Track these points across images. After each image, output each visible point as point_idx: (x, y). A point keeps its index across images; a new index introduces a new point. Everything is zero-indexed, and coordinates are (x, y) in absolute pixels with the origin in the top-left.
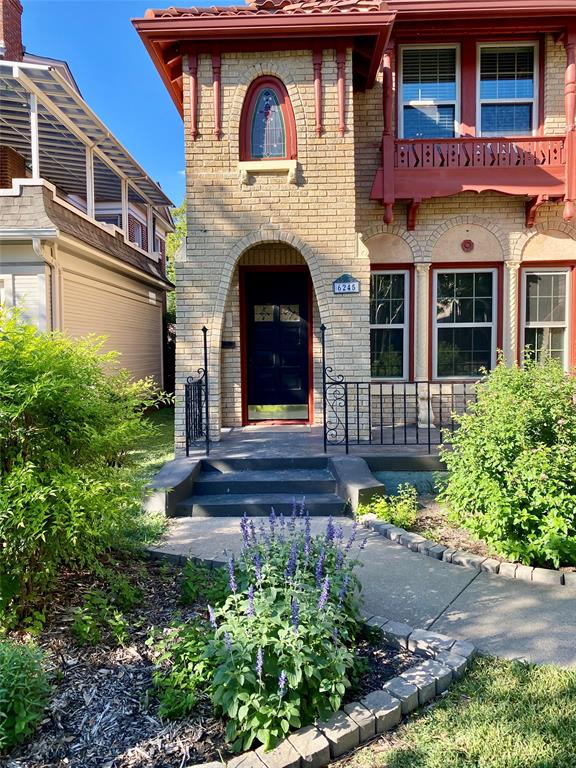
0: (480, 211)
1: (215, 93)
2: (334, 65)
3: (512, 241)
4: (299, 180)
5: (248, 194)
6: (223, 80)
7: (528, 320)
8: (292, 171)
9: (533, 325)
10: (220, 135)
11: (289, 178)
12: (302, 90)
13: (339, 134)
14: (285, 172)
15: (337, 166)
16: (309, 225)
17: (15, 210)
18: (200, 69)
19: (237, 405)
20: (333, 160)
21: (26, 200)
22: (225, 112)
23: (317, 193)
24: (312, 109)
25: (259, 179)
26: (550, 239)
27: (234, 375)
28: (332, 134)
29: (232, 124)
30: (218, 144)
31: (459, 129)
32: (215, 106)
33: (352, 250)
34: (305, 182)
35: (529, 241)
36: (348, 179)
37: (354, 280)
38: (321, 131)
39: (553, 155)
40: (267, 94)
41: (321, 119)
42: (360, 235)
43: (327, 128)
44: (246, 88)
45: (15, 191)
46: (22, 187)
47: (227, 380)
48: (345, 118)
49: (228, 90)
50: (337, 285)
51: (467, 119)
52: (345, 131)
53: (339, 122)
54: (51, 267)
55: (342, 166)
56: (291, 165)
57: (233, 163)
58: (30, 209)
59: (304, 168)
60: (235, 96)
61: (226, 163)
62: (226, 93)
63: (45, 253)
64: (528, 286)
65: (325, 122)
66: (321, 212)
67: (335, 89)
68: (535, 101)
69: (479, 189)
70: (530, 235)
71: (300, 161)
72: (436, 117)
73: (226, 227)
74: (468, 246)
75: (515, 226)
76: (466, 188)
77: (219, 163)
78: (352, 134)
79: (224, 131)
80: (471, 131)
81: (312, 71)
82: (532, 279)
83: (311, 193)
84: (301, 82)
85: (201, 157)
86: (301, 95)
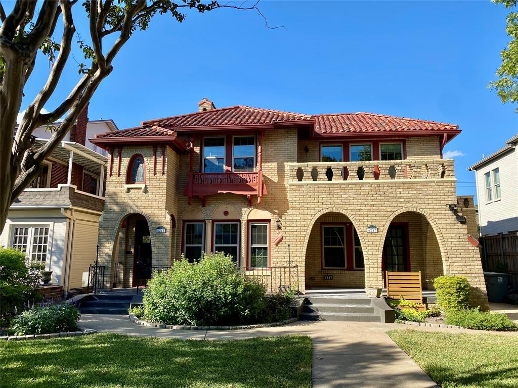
0: (231, 199)
1: (118, 160)
2: (161, 151)
3: (243, 212)
4: (146, 191)
5: (127, 196)
6: (122, 156)
7: (252, 244)
8: (143, 188)
9: (254, 246)
10: (119, 175)
11: (142, 190)
12: (149, 159)
13: (161, 175)
14: (141, 188)
15: (160, 186)
16: (149, 207)
17: (57, 196)
18: (114, 152)
19: (130, 278)
20: (159, 184)
21: (63, 193)
22: (122, 167)
23: (152, 196)
24: (152, 166)
25: (132, 191)
26: (259, 210)
27: (130, 265)
28: (159, 175)
29: (124, 171)
30: (118, 178)
31: (225, 168)
32: (118, 165)
33: (164, 217)
34: (148, 192)
35: (250, 211)
36: (164, 191)
37: (164, 228)
38: (155, 174)
39: (254, 179)
40: (139, 160)
41: (155, 169)
42: (167, 211)
43: (157, 173)
44: (129, 159)
45: (59, 189)
46: (61, 187)
47: (127, 267)
48: (163, 169)
49: (123, 159)
50: (157, 230)
51: (228, 164)
52: (163, 173)
53: (162, 171)
54: (70, 219)
55: (162, 186)
56: (143, 186)
57: (123, 185)
58: (63, 196)
59: (148, 187)
60: (126, 161)
61: (121, 185)
62: (122, 160)
63: (68, 214)
64: (252, 230)
65: (156, 171)
66: (153, 203)
67: (160, 159)
68: (254, 157)
69: (225, 192)
70: (251, 209)
71: (147, 184)
72: (217, 163)
73: (116, 208)
74: (226, 213)
75: (244, 205)
76: (219, 192)
77: (118, 185)
78: (166, 175)
79: (121, 174)
80: (229, 169)
81: (153, 153)
82: (253, 227)
83: (150, 196)
84: (149, 157)
85: (112, 183)
86: (149, 161)
